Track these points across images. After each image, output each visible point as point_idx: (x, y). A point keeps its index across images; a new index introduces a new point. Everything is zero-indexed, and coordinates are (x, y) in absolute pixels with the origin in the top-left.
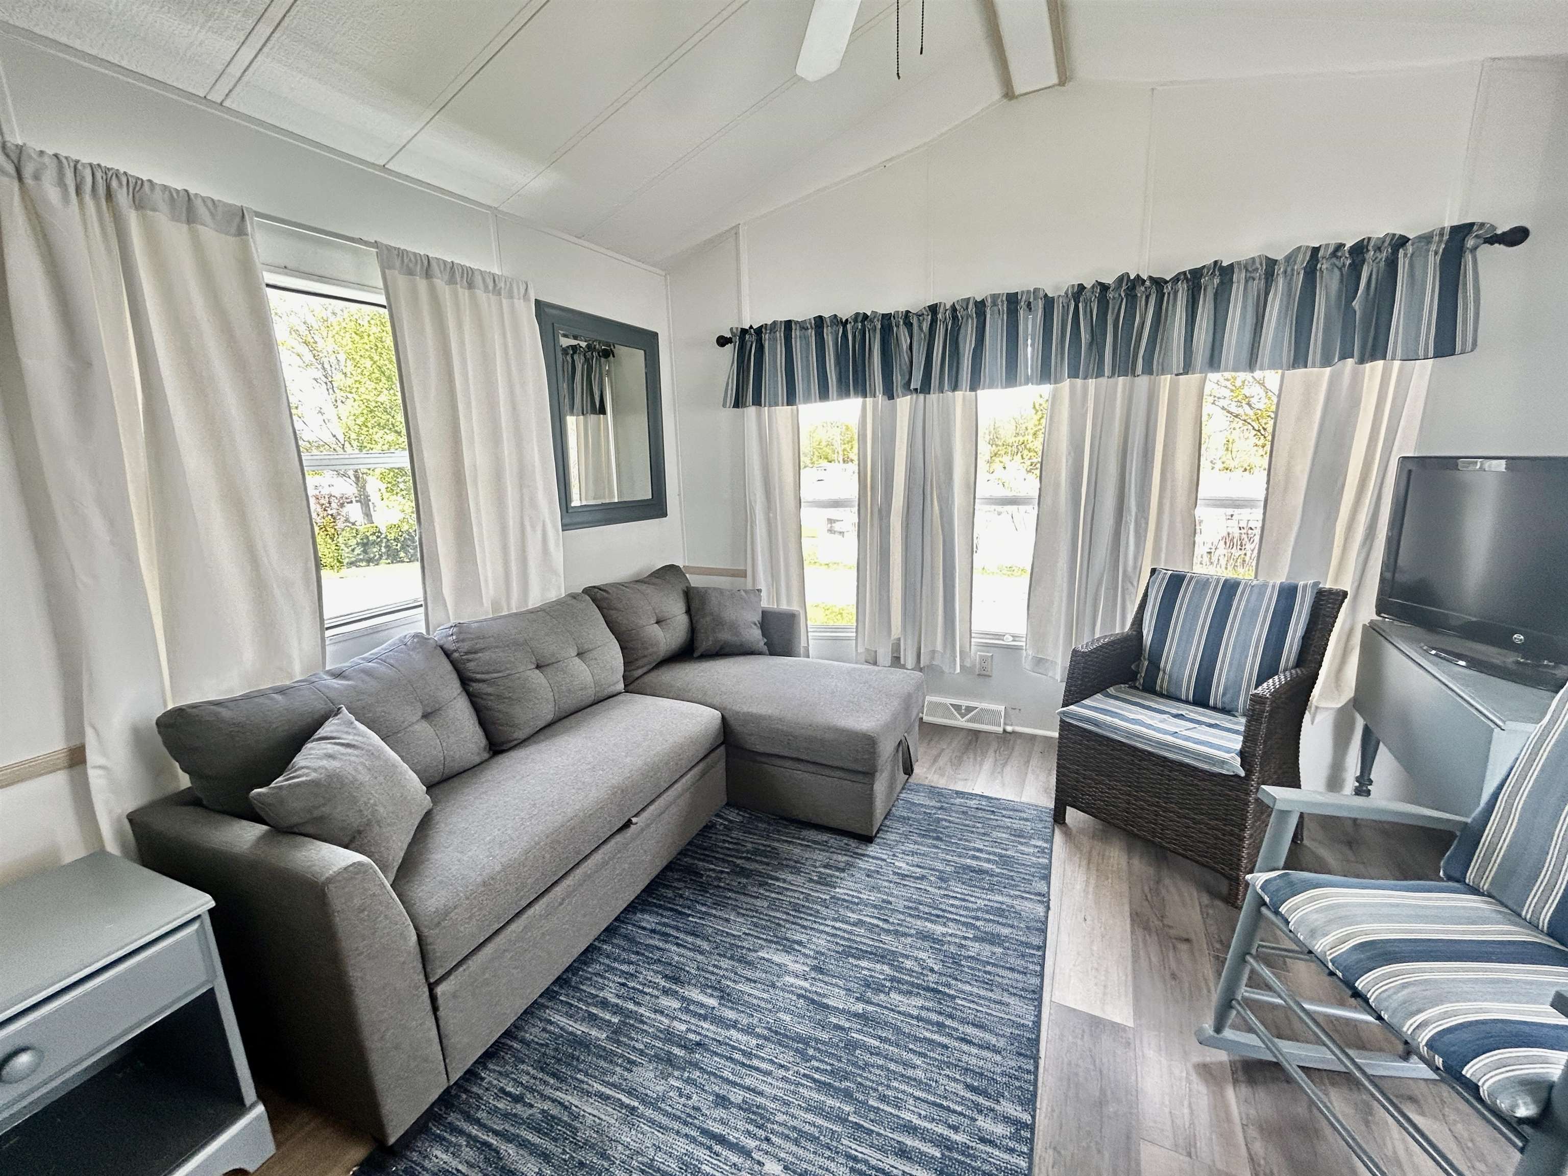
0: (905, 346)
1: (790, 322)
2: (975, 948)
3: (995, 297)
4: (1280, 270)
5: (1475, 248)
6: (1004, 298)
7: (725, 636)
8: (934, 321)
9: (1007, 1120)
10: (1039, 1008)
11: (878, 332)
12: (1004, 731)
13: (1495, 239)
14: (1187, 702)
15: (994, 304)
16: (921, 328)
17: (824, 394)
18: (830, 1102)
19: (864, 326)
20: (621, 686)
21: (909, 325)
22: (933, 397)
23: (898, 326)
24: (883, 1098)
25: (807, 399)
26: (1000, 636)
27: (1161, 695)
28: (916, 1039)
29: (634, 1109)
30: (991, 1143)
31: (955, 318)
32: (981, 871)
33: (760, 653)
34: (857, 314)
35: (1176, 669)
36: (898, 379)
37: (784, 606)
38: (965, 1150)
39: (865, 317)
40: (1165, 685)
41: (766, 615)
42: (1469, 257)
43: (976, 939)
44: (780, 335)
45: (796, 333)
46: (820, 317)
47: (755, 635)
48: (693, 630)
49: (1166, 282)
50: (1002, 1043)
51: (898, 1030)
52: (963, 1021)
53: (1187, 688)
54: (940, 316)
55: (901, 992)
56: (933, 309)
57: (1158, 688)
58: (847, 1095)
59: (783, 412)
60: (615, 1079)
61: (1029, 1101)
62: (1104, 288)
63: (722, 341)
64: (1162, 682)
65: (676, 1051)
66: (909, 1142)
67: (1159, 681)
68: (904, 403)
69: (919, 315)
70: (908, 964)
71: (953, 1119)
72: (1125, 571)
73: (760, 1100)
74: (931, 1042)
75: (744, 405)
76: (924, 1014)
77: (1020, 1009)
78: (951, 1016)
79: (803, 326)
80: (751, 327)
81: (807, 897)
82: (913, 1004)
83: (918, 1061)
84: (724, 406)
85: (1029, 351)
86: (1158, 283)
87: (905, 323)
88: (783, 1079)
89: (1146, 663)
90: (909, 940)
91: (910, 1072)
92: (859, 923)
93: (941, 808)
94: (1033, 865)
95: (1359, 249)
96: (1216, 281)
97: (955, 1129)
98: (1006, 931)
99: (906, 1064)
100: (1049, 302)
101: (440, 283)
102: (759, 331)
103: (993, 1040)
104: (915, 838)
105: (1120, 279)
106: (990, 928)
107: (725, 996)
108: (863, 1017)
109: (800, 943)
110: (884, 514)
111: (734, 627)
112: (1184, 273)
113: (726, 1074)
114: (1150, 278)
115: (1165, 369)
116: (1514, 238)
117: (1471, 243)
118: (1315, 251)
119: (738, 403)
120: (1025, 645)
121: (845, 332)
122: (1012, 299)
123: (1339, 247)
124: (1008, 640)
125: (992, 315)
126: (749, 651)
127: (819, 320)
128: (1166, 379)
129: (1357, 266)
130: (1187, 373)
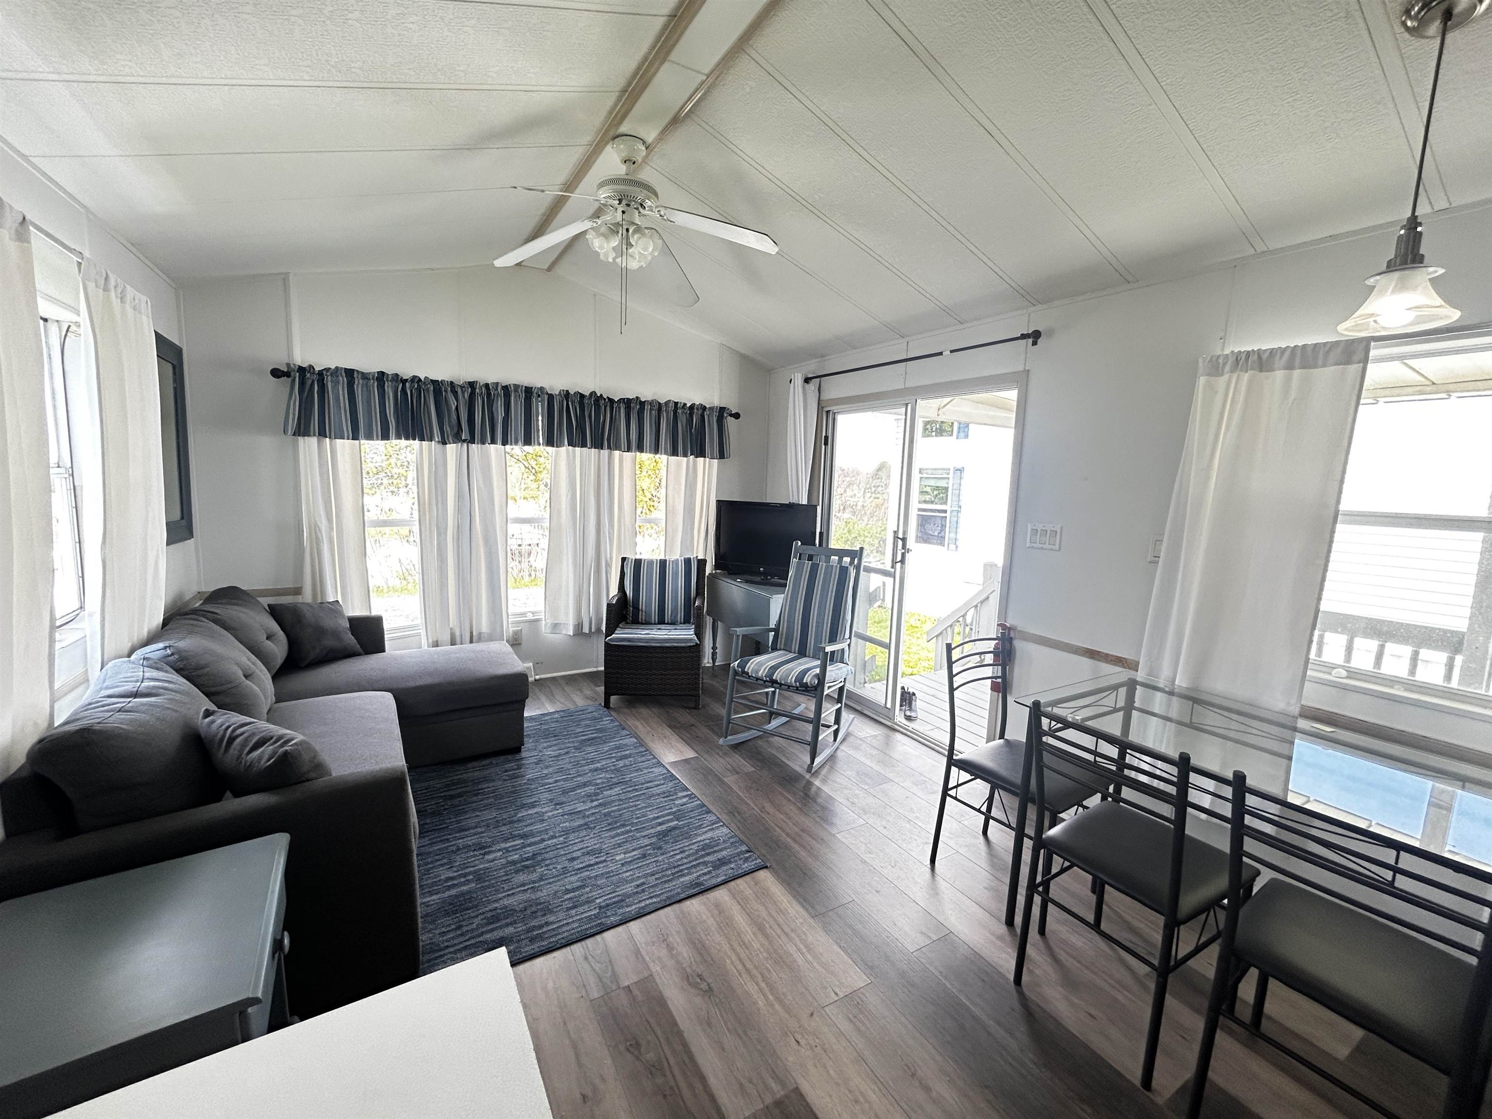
0: (453, 406)
1: (353, 370)
2: (621, 763)
3: (516, 387)
4: (663, 408)
5: (726, 417)
6: (524, 389)
8: (472, 395)
9: (685, 797)
10: (664, 766)
11: (431, 392)
13: (731, 415)
14: (655, 624)
15: (516, 391)
16: (463, 396)
17: (385, 436)
18: (618, 831)
19: (419, 387)
21: (455, 393)
22: (477, 447)
23: (446, 391)
24: (638, 818)
25: (369, 437)
26: (523, 614)
27: (642, 624)
28: (630, 798)
29: (532, 887)
30: (685, 804)
31: (489, 394)
32: (593, 739)
33: (359, 655)
34: (414, 377)
35: (648, 608)
36: (450, 430)
38: (679, 811)
39: (421, 379)
40: (644, 618)
42: (725, 420)
43: (617, 761)
44: (342, 379)
45: (358, 383)
47: (350, 639)
49: (614, 401)
50: (662, 782)
52: (642, 784)
53: (654, 617)
54: (477, 390)
55: (607, 790)
56: (472, 385)
57: (640, 620)
58: (623, 825)
59: (344, 446)
60: (506, 888)
61: (687, 789)
62: (582, 396)
63: (278, 374)
64: (642, 617)
65: (526, 863)
66: (660, 820)
67: (640, 617)
68: (454, 449)
69: (462, 387)
70: (599, 781)
71: (667, 807)
73: (590, 848)
74: (636, 796)
75: (306, 435)
76: (624, 791)
77: (657, 770)
78: (636, 786)
79: (365, 376)
80: (311, 367)
81: (513, 786)
82: (617, 790)
83: (639, 803)
84: (284, 433)
85: (540, 423)
86: (611, 401)
87: (452, 391)
88: (591, 838)
89: (631, 609)
90: (589, 774)
91: (639, 807)
92: (556, 781)
94: (614, 727)
96: (638, 407)
97: (671, 808)
98: (628, 752)
99: (635, 806)
100: (551, 397)
102: (321, 373)
103: (659, 783)
104: (542, 740)
105: (591, 394)
106: (619, 754)
107: (524, 836)
108: (600, 805)
109: (535, 802)
110: (442, 533)
112: (624, 399)
113: (562, 853)
114: (608, 397)
115: (618, 448)
116: (737, 416)
117: (725, 415)
118: (676, 403)
119: (302, 430)
120: (543, 617)
121: (404, 388)
122: (529, 391)
123: (685, 404)
124: (530, 617)
125: (515, 397)
126: (350, 654)
127: (382, 374)
128: (617, 453)
129: (691, 415)
130: (628, 451)
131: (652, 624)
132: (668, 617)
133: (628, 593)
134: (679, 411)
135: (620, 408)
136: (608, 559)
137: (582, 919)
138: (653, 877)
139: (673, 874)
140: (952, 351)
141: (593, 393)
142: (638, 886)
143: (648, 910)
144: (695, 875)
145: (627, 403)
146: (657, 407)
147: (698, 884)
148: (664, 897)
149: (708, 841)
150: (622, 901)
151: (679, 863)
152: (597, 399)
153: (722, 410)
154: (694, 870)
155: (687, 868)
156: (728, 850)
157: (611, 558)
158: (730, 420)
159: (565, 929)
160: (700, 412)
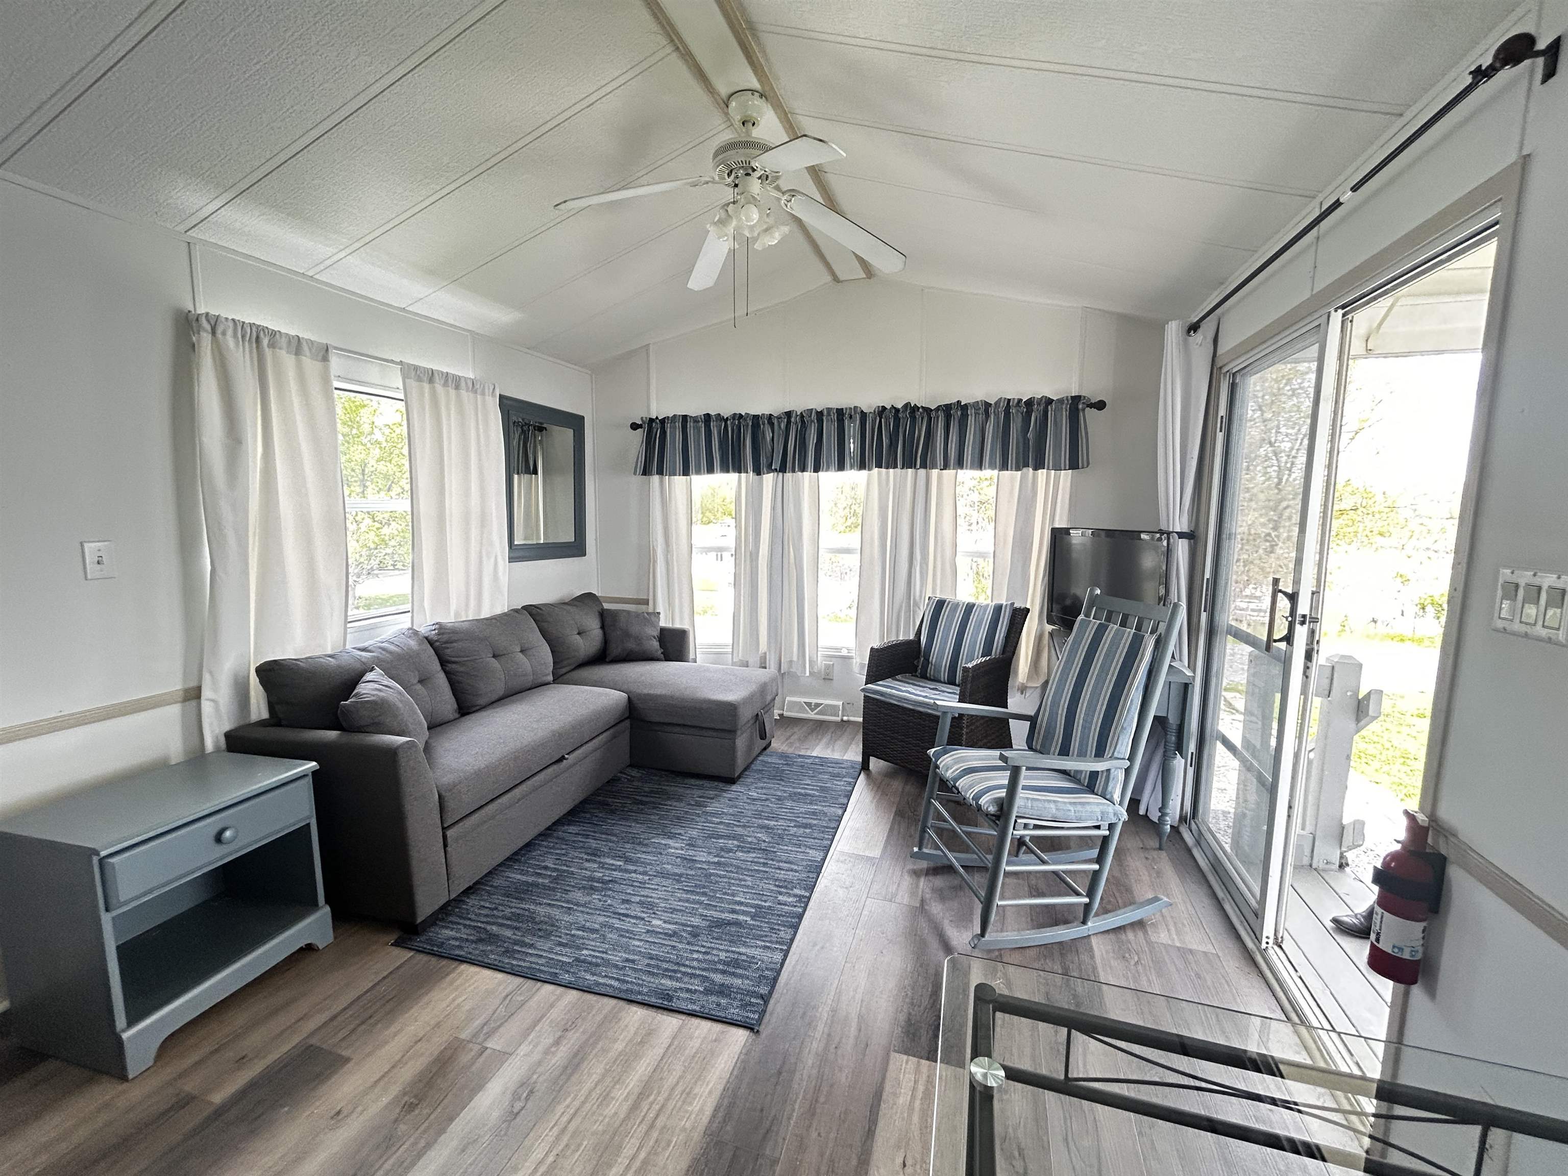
0: (768, 439)
1: (686, 416)
2: (793, 830)
3: (829, 410)
4: (991, 410)
5: (1083, 410)
6: (835, 411)
7: (631, 645)
8: (789, 422)
9: (795, 896)
10: (827, 853)
11: (750, 427)
12: (842, 720)
13: (1092, 406)
14: (945, 683)
15: (829, 414)
16: (780, 427)
17: (710, 470)
18: (693, 897)
19: (739, 423)
20: (550, 678)
21: (771, 424)
22: (788, 475)
23: (764, 424)
24: (725, 893)
25: (698, 472)
26: (838, 649)
27: (930, 680)
28: (749, 870)
29: (570, 908)
30: (784, 904)
31: (803, 422)
32: (805, 795)
33: (658, 660)
34: (735, 414)
35: (938, 661)
36: (763, 461)
37: (678, 625)
38: (768, 907)
39: (741, 416)
40: (932, 672)
41: (663, 630)
42: (1081, 414)
43: (794, 826)
44: (679, 425)
45: (690, 425)
46: (708, 414)
47: (654, 646)
48: (606, 641)
49: (931, 410)
50: (800, 868)
51: (738, 867)
52: (779, 861)
53: (944, 672)
54: (793, 420)
55: (743, 852)
56: (789, 414)
57: (928, 674)
58: (704, 894)
59: (679, 480)
60: (556, 897)
61: (810, 888)
62: (896, 410)
63: (635, 427)
65: (595, 884)
66: (737, 907)
67: (929, 670)
68: (769, 478)
69: (779, 418)
70: (750, 839)
71: (764, 898)
72: (914, 599)
73: (649, 899)
74: (757, 870)
75: (650, 474)
76: (756, 860)
77: (815, 854)
78: (773, 860)
79: (695, 420)
80: (657, 418)
81: (687, 813)
82: (749, 856)
83: (749, 879)
84: (635, 473)
85: (852, 446)
86: (927, 410)
87: (769, 423)
88: (665, 891)
89: (922, 658)
90: (752, 829)
91: (743, 883)
92: (720, 823)
93: (786, 764)
94: (842, 791)
95: (1030, 403)
96: (959, 413)
97: (766, 901)
98: (815, 822)
99: (741, 880)
100: (863, 415)
101: (439, 387)
102: (663, 421)
103: (796, 867)
104: (766, 780)
106: (806, 821)
107: (629, 860)
108: (717, 863)
109: (680, 834)
110: (754, 557)
111: (638, 639)
112: (941, 406)
113: (629, 891)
114: (923, 407)
115: (934, 465)
116: (1100, 405)
117: (1080, 406)
118: (1008, 401)
119: (646, 472)
120: (854, 655)
121: (726, 426)
122: (840, 412)
123: (1022, 400)
124: (844, 653)
125: (827, 421)
126: (649, 658)
127: (708, 416)
128: (933, 472)
129: (1029, 413)
130: (947, 469)
131: (940, 681)
133: (922, 639)
134: (1013, 411)
135: (937, 418)
137: (553, 959)
138: (647, 961)
139: (667, 970)
140: (1352, 190)
141: (907, 405)
142: (627, 960)
143: (597, 989)
144: (678, 985)
145: (947, 409)
146: (982, 410)
147: (670, 998)
148: (624, 987)
149: (744, 958)
150: (597, 965)
151: (687, 963)
152: (912, 410)
153: (1076, 399)
154: (686, 979)
155: (684, 973)
156: (747, 982)
158: (1091, 413)
159: (533, 959)
160: (1043, 407)
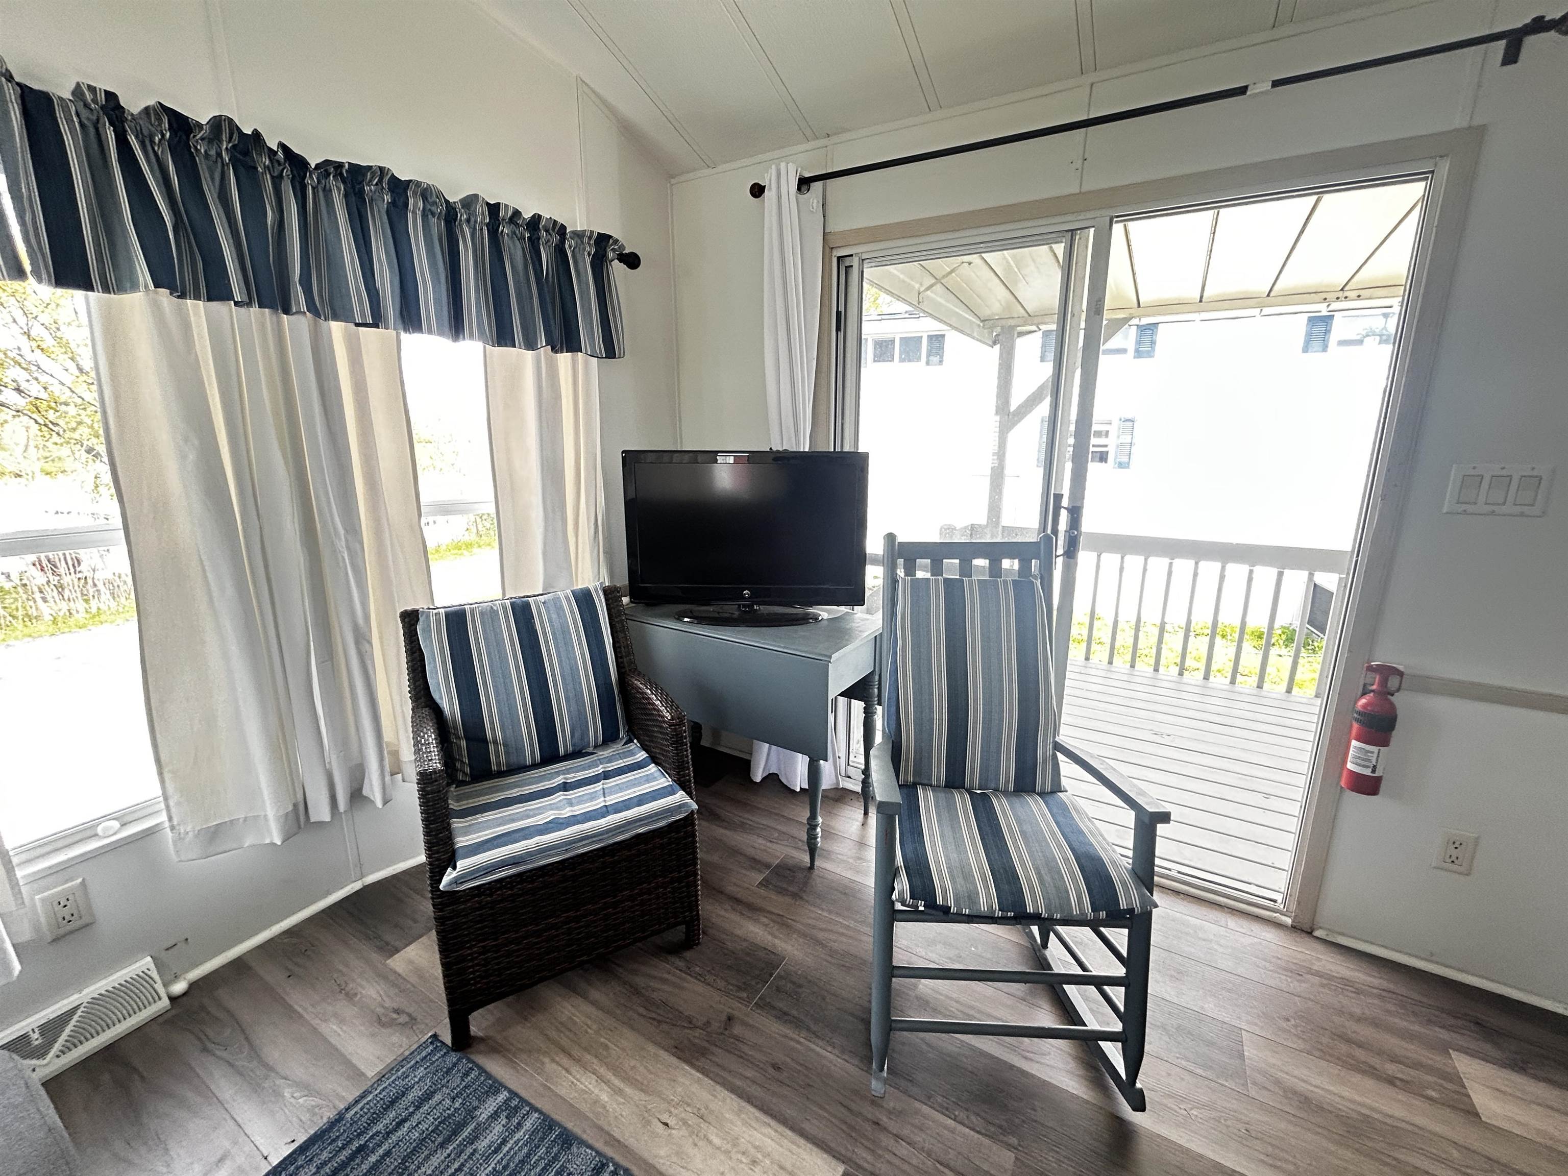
5: (612, 262)
12: (173, 999)
13: (621, 257)
40: (503, 759)
42: (610, 268)
53: (531, 749)
64: (497, 757)
89: (464, 743)
94: (533, 1144)
96: (387, 198)
100: (36, 103)
112: (340, 165)
114: (282, 146)
115: (340, 312)
116: (632, 261)
117: (611, 255)
118: (494, 209)
120: (163, 817)
123: (517, 213)
128: (337, 329)
130: (375, 325)
131: (524, 768)
132: (564, 740)
133: (445, 705)
134: (506, 230)
135: (327, 192)
136: (361, 621)
140: (1276, 84)
141: (223, 124)
145: (349, 177)
152: (241, 145)
153: (603, 240)
157: (367, 618)
160: (556, 239)
